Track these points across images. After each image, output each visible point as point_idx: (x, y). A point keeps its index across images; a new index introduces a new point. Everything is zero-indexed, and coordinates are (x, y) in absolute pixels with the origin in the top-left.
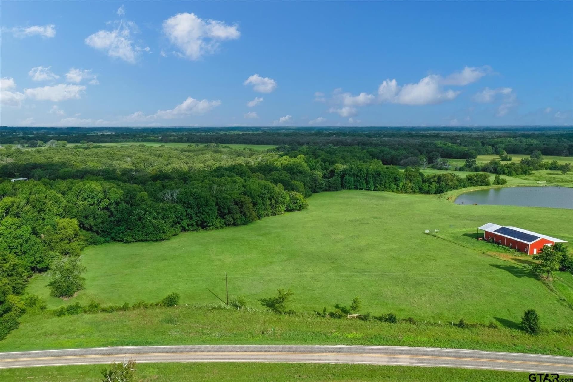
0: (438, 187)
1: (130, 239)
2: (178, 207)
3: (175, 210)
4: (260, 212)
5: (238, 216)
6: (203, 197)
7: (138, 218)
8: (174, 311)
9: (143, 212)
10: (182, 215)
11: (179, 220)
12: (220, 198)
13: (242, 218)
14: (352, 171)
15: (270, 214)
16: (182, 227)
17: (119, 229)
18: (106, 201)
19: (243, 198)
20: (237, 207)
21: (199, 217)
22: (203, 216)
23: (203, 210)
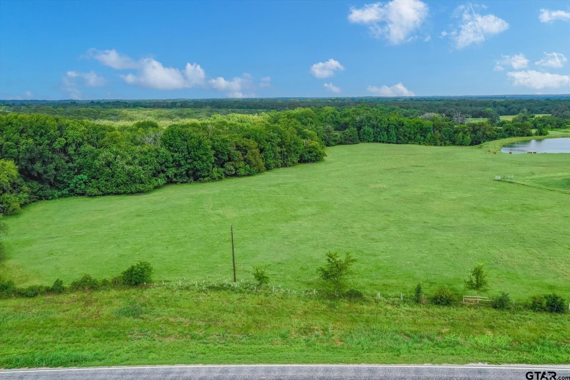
0: (474, 138)
1: (95, 191)
2: (161, 150)
3: (157, 154)
4: (269, 160)
5: (242, 164)
6: (194, 138)
7: (106, 163)
8: (140, 293)
9: (113, 156)
10: (167, 161)
11: (163, 167)
12: (218, 141)
13: (246, 166)
14: (371, 121)
15: (280, 165)
16: (168, 177)
17: (80, 178)
18: (63, 141)
19: (245, 141)
20: (239, 153)
21: (189, 164)
22: (195, 163)
23: (195, 155)
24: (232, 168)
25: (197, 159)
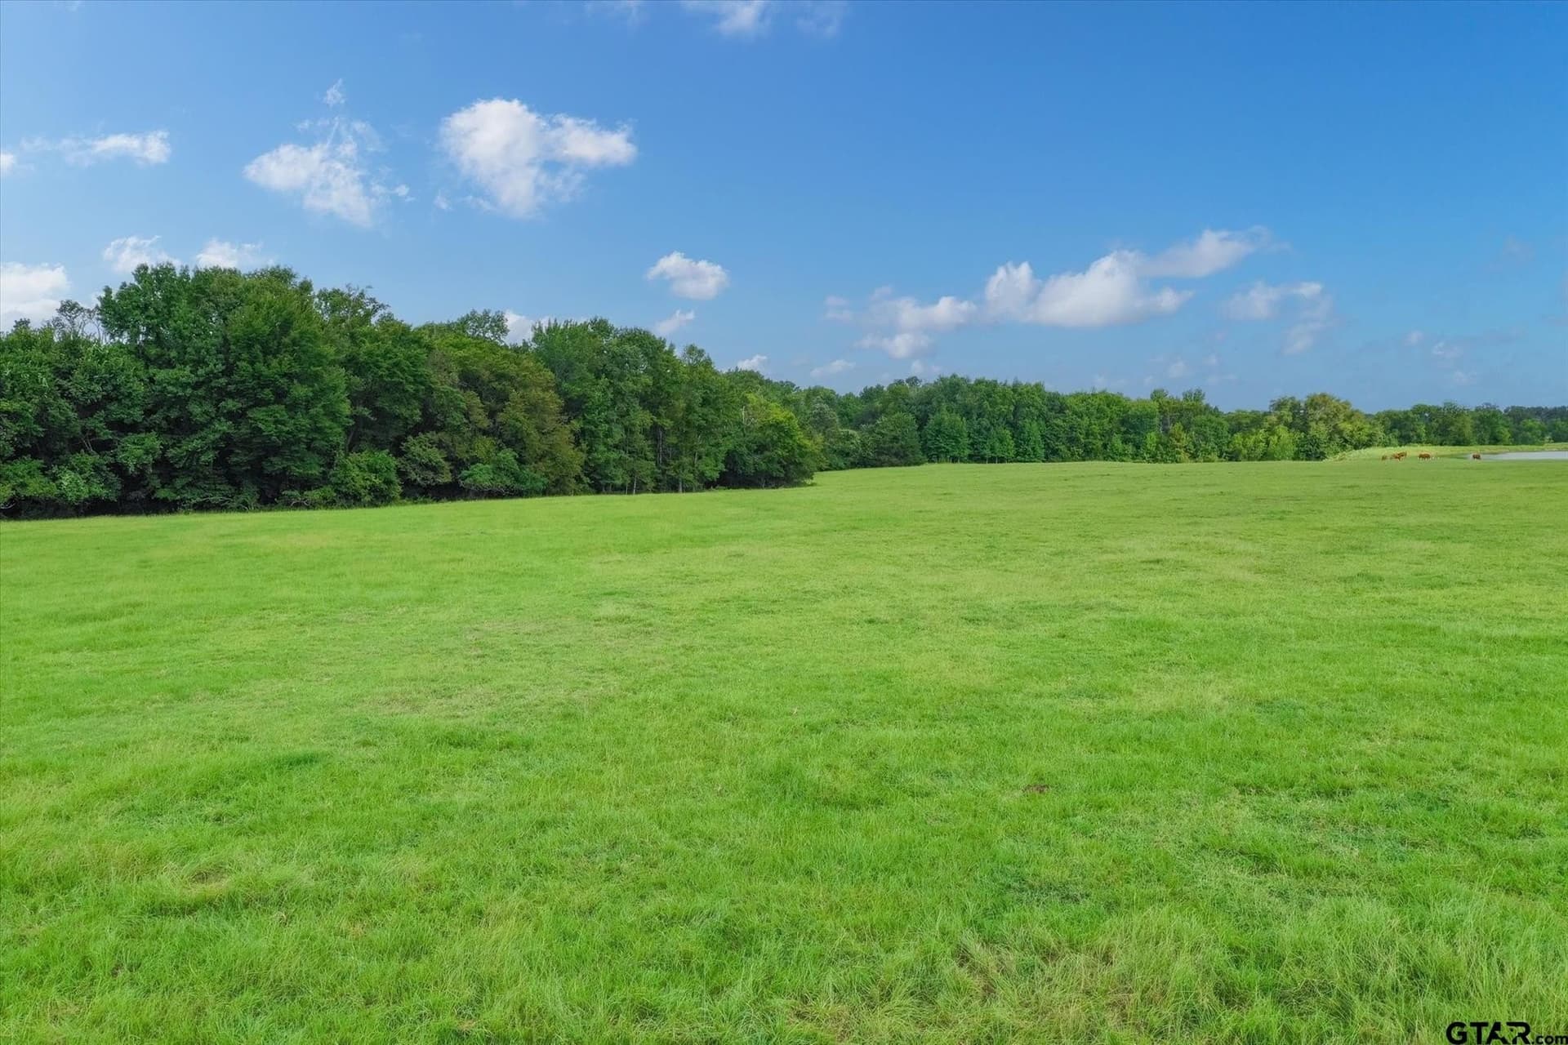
0: (1303, 442)
4: (602, 449)
5: (484, 445)
10: (117, 397)
11: (96, 424)
13: (502, 456)
14: (958, 397)
15: (650, 481)
16: (121, 470)
20: (472, 399)
21: (230, 416)
22: (257, 414)
23: (257, 376)
24: (437, 456)
25: (268, 393)
